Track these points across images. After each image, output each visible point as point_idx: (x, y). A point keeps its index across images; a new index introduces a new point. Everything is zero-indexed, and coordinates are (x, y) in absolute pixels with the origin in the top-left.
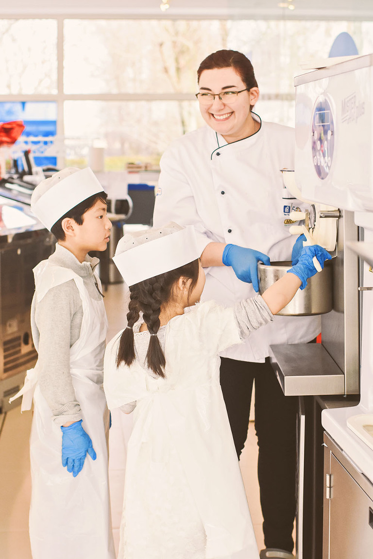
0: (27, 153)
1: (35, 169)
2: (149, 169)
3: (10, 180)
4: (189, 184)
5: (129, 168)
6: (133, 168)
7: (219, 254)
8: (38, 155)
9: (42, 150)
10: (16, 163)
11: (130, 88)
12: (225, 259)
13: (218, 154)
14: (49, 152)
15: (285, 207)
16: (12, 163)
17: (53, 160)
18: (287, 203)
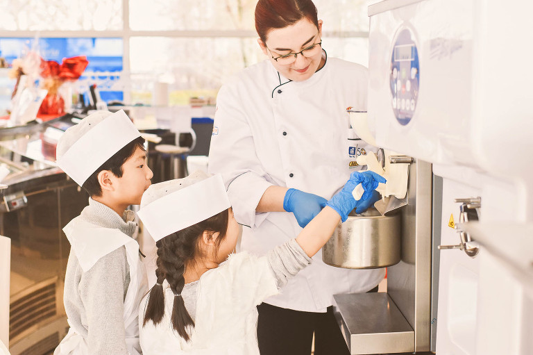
0: (92, 88)
1: (100, 103)
2: (211, 103)
3: (76, 115)
4: (248, 124)
5: (192, 102)
6: (196, 102)
7: (280, 198)
8: (105, 89)
9: (108, 85)
10: (82, 98)
11: (196, 26)
12: (286, 205)
13: (280, 92)
14: (116, 86)
15: (350, 148)
16: (78, 97)
17: (120, 95)
18: (353, 144)
